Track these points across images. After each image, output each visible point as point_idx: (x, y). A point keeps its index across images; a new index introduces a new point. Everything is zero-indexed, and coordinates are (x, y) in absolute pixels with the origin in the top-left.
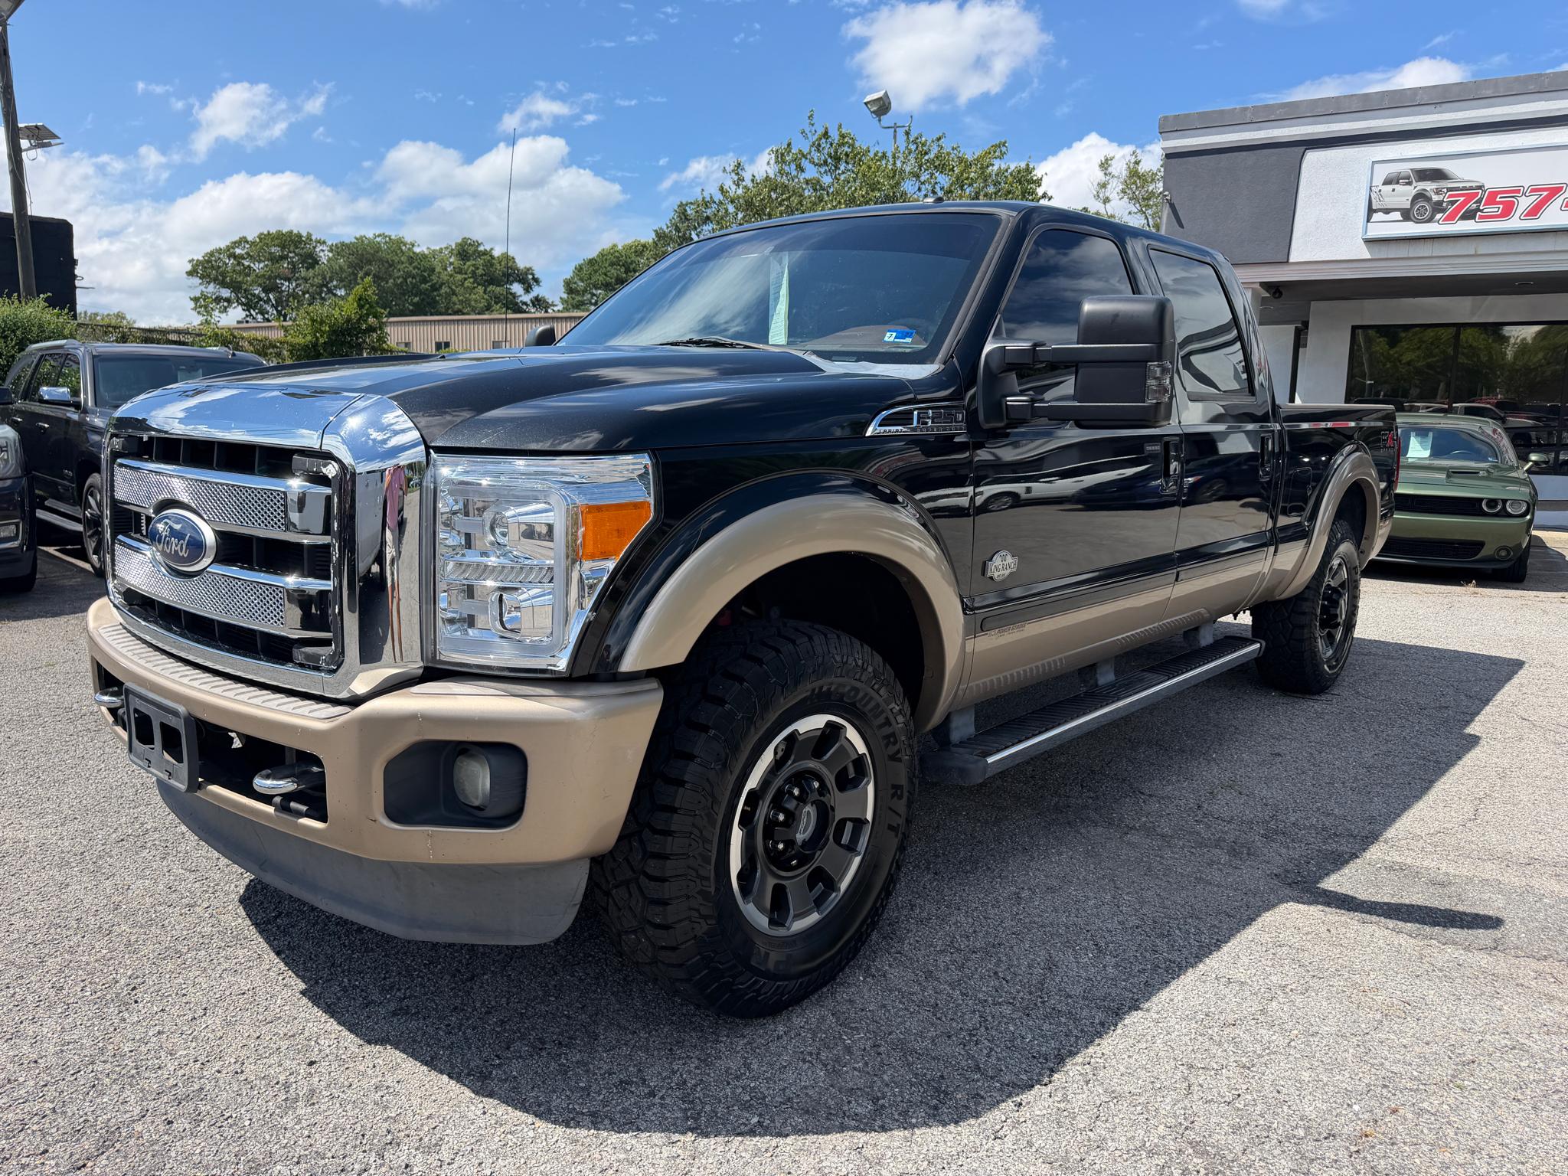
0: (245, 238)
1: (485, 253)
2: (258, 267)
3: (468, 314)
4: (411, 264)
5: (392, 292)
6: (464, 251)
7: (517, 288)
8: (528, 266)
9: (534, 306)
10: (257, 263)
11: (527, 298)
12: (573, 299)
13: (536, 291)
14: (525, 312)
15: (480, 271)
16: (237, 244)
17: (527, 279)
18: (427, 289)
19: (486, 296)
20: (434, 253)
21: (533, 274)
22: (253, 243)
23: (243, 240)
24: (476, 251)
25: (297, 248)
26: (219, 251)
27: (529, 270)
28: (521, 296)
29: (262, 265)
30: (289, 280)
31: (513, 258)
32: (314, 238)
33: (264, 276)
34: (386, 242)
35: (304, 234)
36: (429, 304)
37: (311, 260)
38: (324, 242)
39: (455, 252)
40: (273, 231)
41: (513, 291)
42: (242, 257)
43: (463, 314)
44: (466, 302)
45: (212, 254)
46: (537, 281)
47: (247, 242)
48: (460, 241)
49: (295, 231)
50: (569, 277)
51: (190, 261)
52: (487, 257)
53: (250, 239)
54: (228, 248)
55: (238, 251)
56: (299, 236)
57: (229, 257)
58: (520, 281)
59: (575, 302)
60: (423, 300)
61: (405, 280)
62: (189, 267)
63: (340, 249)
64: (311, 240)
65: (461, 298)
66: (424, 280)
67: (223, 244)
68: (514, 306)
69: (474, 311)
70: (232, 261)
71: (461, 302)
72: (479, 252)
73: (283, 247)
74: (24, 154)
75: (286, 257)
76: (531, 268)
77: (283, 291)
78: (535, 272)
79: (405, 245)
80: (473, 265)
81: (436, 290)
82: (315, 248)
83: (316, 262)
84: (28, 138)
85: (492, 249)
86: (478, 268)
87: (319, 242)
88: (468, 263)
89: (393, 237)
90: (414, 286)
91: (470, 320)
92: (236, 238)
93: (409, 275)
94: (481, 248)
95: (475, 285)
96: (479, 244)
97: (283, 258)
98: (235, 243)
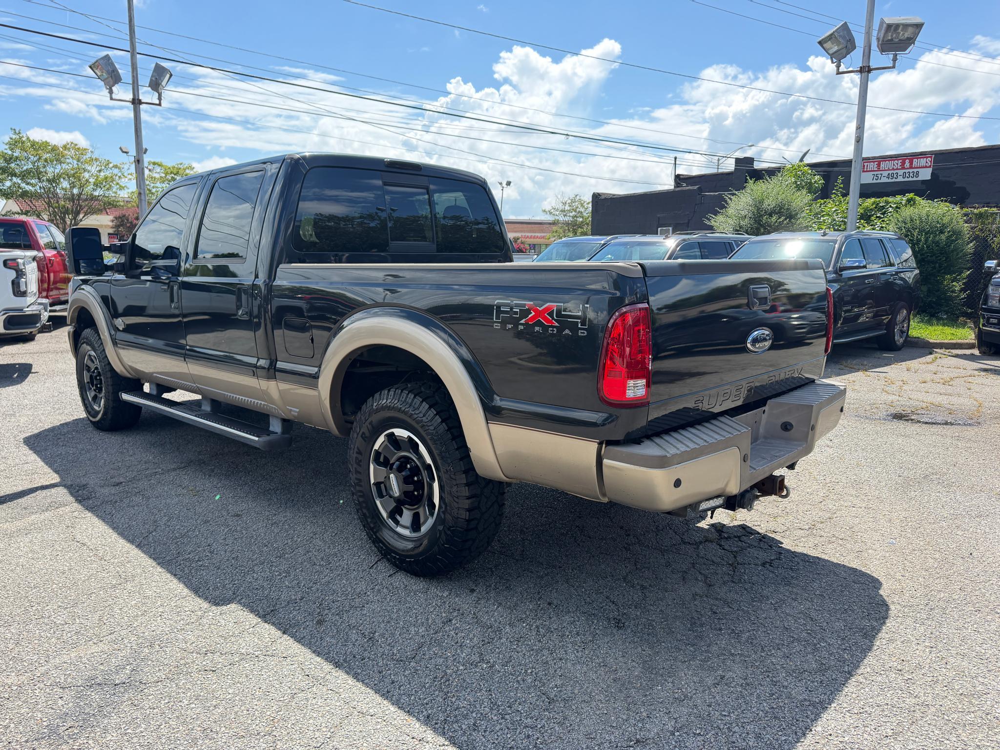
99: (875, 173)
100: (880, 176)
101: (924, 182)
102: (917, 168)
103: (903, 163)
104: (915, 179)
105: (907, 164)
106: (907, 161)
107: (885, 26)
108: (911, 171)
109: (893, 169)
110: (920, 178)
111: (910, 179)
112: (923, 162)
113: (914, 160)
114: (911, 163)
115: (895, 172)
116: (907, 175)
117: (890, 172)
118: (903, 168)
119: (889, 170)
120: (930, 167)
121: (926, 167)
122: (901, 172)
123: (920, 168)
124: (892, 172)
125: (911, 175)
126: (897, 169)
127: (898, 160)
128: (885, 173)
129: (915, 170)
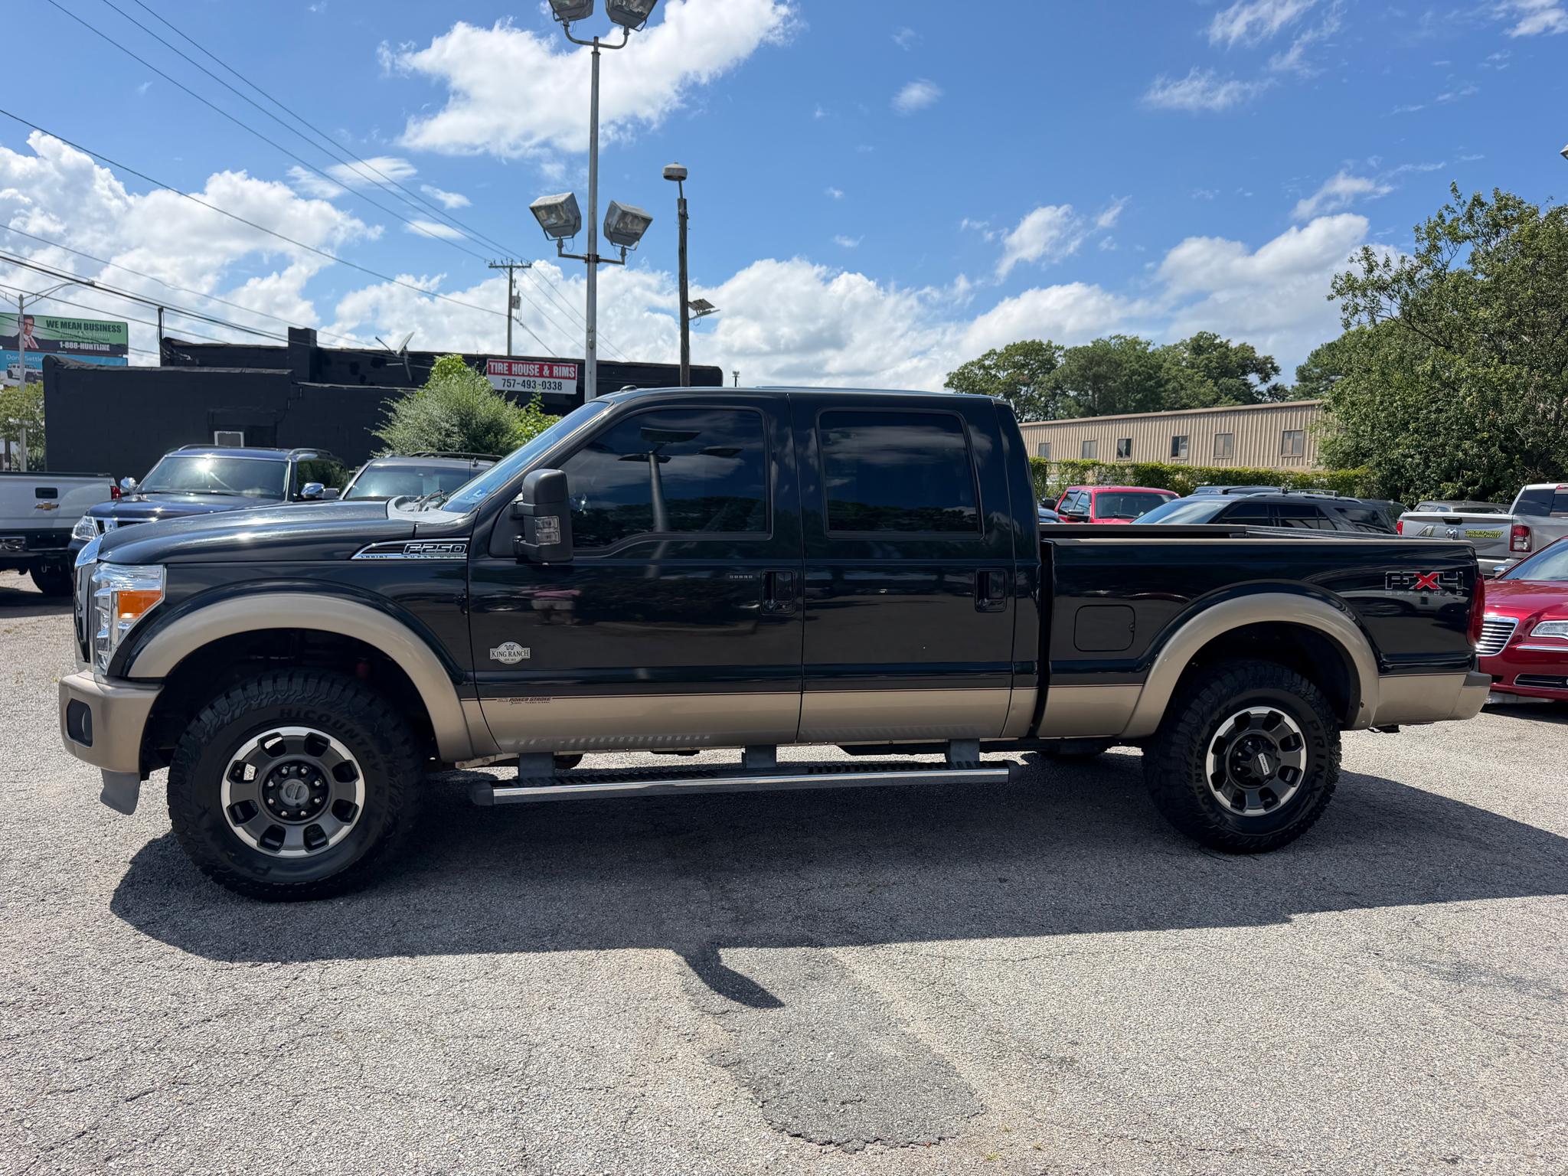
0: (994, 350)
1: (1221, 345)
2: (1002, 375)
3: (1194, 408)
4: (1137, 363)
5: (1119, 390)
6: (1199, 345)
7: (1253, 378)
8: (1267, 355)
9: (1270, 394)
10: (1001, 372)
11: (1263, 388)
12: (1306, 386)
13: (1275, 380)
14: (1260, 402)
15: (1214, 364)
16: (986, 356)
17: (1266, 369)
18: (1151, 386)
19: (1215, 389)
20: (1168, 350)
21: (1272, 363)
22: (1000, 355)
23: (992, 352)
24: (1212, 344)
25: (1038, 355)
26: (972, 364)
27: (1268, 360)
28: (1256, 386)
29: (1006, 373)
30: (1027, 385)
31: (1252, 348)
32: (1053, 345)
33: (1005, 383)
34: (1121, 343)
35: (1045, 342)
36: (1152, 400)
37: (1049, 365)
38: (1063, 348)
39: (1190, 347)
40: (1018, 342)
41: (1249, 382)
42: (990, 367)
43: (1191, 408)
44: (1195, 397)
45: (966, 367)
46: (1276, 370)
47: (995, 353)
48: (1194, 335)
49: (1037, 341)
50: (1302, 364)
51: (948, 375)
52: (1223, 350)
53: (998, 351)
54: (980, 361)
55: (987, 363)
56: (1041, 344)
57: (979, 369)
58: (1257, 371)
59: (1308, 389)
60: (1147, 396)
61: (1131, 378)
62: (947, 380)
63: (1073, 354)
64: (1051, 347)
65: (1188, 392)
66: (1150, 378)
67: (975, 357)
68: (1248, 396)
69: (1204, 405)
70: (982, 371)
71: (1188, 397)
72: (1214, 345)
73: (1026, 356)
74: (691, 322)
75: (1028, 364)
76: (1270, 357)
77: (1021, 396)
78: (1274, 361)
79: (1140, 344)
80: (1207, 358)
81: (1162, 386)
82: (1053, 353)
83: (1054, 367)
84: (695, 309)
85: (1229, 341)
86: (1211, 362)
87: (1057, 348)
88: (1201, 357)
89: (1128, 338)
90: (1138, 383)
91: (1196, 414)
92: (987, 352)
93: (1134, 372)
94: (1218, 341)
95: (1205, 378)
96: (1216, 337)
97: (1023, 366)
98: (985, 356)
99: (507, 377)
100: (512, 382)
101: (568, 396)
102: (559, 378)
103: (541, 370)
104: (557, 391)
105: (546, 372)
106: (546, 368)
107: (619, 212)
108: (552, 380)
109: (529, 376)
110: (563, 391)
111: (552, 391)
112: (565, 371)
113: (555, 368)
114: (551, 372)
115: (532, 379)
116: (548, 385)
117: (526, 379)
118: (541, 376)
119: (523, 375)
120: (574, 378)
121: (569, 378)
122: (539, 380)
123: (562, 378)
124: (528, 378)
125: (553, 385)
126: (534, 376)
127: (534, 364)
128: (520, 380)
129: (557, 381)
